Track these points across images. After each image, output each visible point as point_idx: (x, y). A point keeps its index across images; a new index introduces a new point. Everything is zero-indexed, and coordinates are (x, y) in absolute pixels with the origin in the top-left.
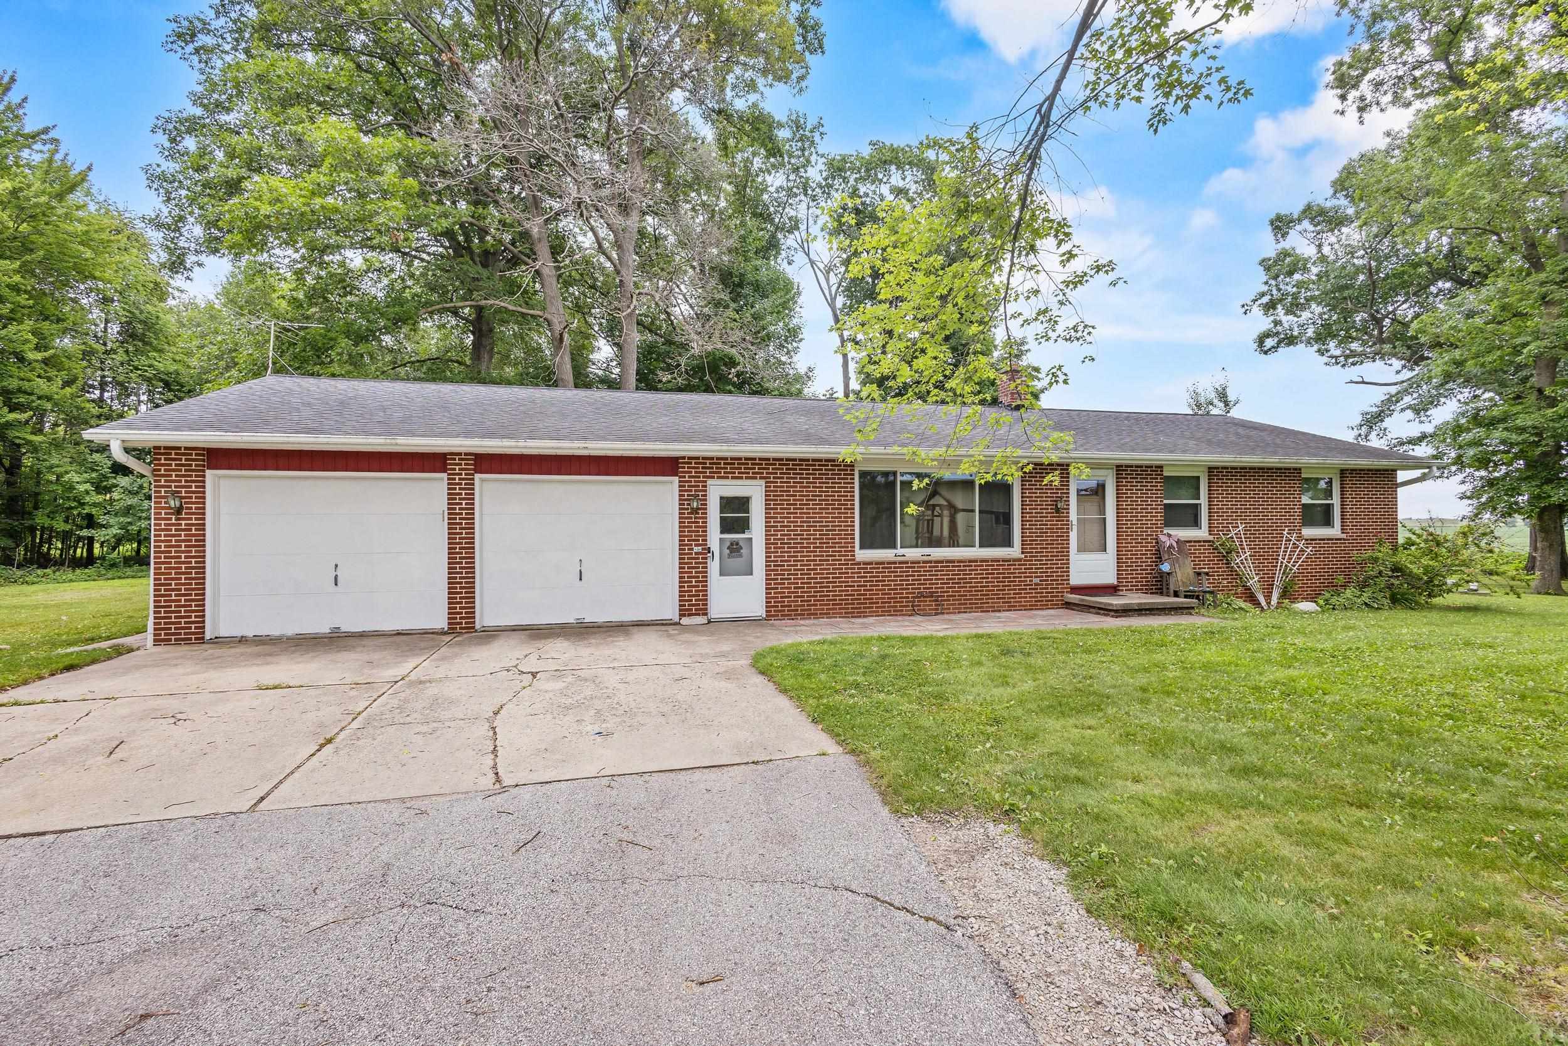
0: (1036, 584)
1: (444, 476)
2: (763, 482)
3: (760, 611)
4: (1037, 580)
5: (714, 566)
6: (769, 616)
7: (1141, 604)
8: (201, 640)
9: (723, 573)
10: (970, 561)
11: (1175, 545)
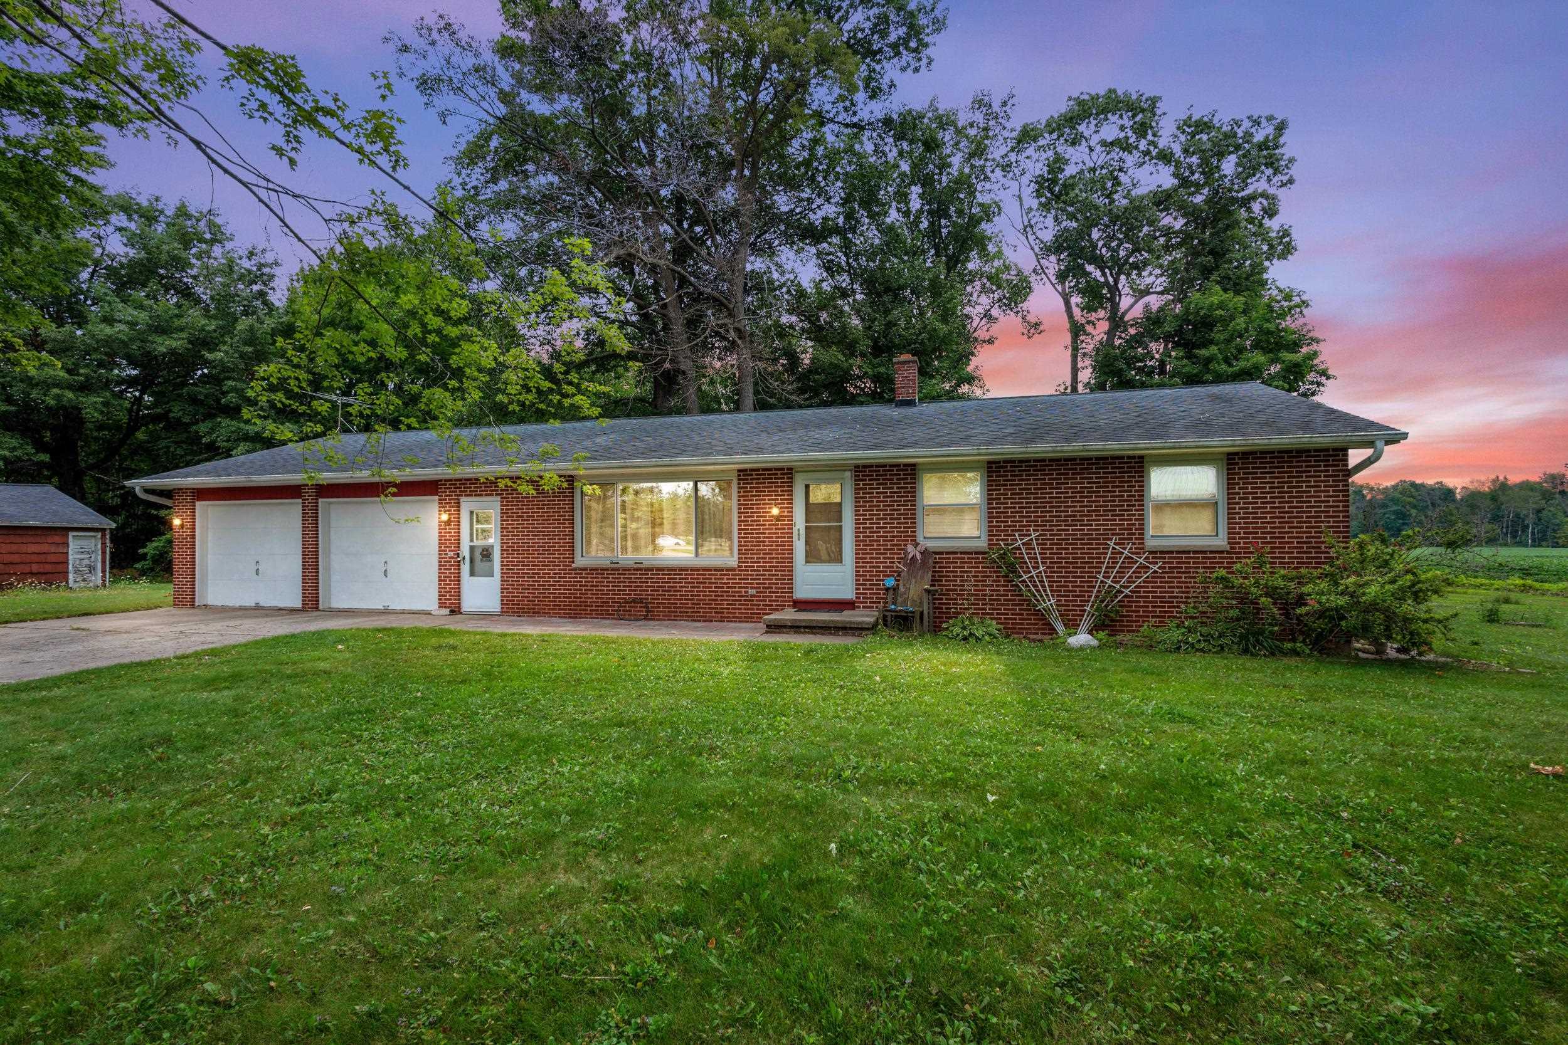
0: (752, 596)
1: (300, 501)
2: (498, 498)
3: (497, 608)
4: (753, 592)
5: (465, 568)
6: (503, 612)
7: (795, 620)
8: (193, 606)
9: (472, 574)
10: (681, 570)
11: (918, 556)
